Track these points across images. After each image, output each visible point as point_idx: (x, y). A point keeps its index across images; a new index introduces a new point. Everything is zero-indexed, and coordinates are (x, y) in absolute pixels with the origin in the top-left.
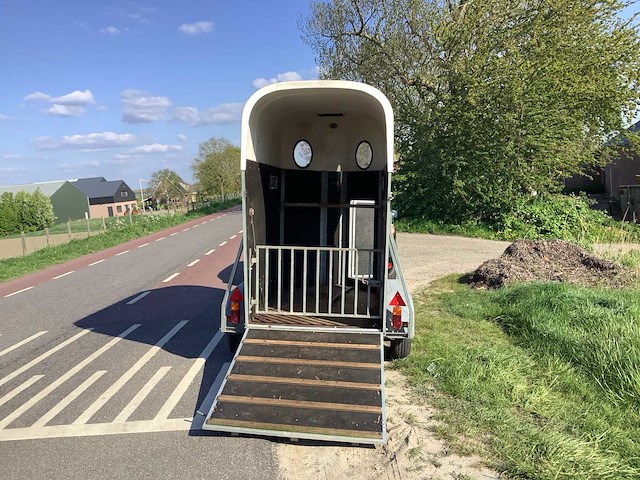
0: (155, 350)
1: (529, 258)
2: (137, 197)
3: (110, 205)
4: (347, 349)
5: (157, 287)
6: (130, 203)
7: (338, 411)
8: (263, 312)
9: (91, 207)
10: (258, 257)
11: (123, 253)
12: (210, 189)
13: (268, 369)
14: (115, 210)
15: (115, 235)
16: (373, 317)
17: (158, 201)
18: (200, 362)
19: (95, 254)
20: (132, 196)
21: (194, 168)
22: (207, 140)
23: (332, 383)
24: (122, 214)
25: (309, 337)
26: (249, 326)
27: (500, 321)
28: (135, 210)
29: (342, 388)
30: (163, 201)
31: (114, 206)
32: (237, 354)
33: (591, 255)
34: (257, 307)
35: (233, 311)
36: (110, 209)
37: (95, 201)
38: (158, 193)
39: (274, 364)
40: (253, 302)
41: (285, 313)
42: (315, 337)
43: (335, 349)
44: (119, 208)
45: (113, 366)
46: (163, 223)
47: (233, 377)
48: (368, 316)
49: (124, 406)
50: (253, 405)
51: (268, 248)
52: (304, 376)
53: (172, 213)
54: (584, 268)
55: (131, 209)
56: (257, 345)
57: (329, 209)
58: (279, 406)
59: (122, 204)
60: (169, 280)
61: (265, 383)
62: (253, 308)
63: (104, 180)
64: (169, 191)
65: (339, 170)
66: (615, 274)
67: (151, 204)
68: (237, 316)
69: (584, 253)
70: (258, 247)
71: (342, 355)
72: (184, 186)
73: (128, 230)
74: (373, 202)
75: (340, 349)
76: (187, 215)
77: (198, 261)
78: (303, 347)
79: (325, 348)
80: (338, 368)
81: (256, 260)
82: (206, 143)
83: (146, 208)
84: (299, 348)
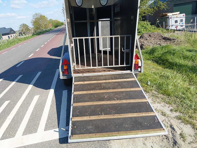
0: (30, 86)
1: (148, 39)
2: (16, 32)
3: (8, 35)
4: (121, 82)
5: (26, 59)
6: (14, 34)
7: (135, 118)
8: (79, 68)
9: (3, 37)
10: (74, 43)
11: (13, 49)
12: (37, 28)
13: (91, 98)
14: (10, 37)
15: (10, 43)
16: (127, 66)
17: (23, 33)
18: (52, 91)
19: (4, 50)
20: (14, 32)
21: (32, 22)
22: (35, 14)
23: (124, 101)
24: (13, 38)
25: (102, 78)
26: (74, 75)
27: (152, 60)
28: (16, 36)
29: (130, 103)
30: (24, 33)
31: (10, 35)
32: (73, 91)
33: (165, 36)
34: (76, 66)
35: (65, 70)
36: (9, 37)
37: (4, 35)
38: (22, 31)
39: (92, 94)
40: (74, 64)
41: (89, 68)
42: (106, 78)
43: (116, 82)
44: (11, 36)
45: (13, 97)
46: (25, 39)
47: (75, 105)
48: (125, 65)
49: (20, 123)
50: (91, 121)
51: (78, 38)
52: (109, 99)
53: (27, 36)
54: (164, 40)
55: (15, 36)
56: (81, 85)
57: (90, 22)
58: (104, 119)
59: (12, 35)
60: (31, 56)
61: (92, 106)
62: (74, 67)
63: (5, 28)
64: (25, 30)
65: (93, 7)
66: (175, 41)
67: (21, 34)
68: (67, 71)
69: (163, 36)
70: (73, 38)
71: (121, 85)
72: (30, 28)
73: (14, 41)
74: (109, 19)
75: (119, 82)
76: (32, 36)
77: (39, 49)
78: (102, 83)
79: (112, 82)
80: (122, 92)
81: (73, 45)
82: (35, 15)
83: (20, 35)
84: (101, 84)
